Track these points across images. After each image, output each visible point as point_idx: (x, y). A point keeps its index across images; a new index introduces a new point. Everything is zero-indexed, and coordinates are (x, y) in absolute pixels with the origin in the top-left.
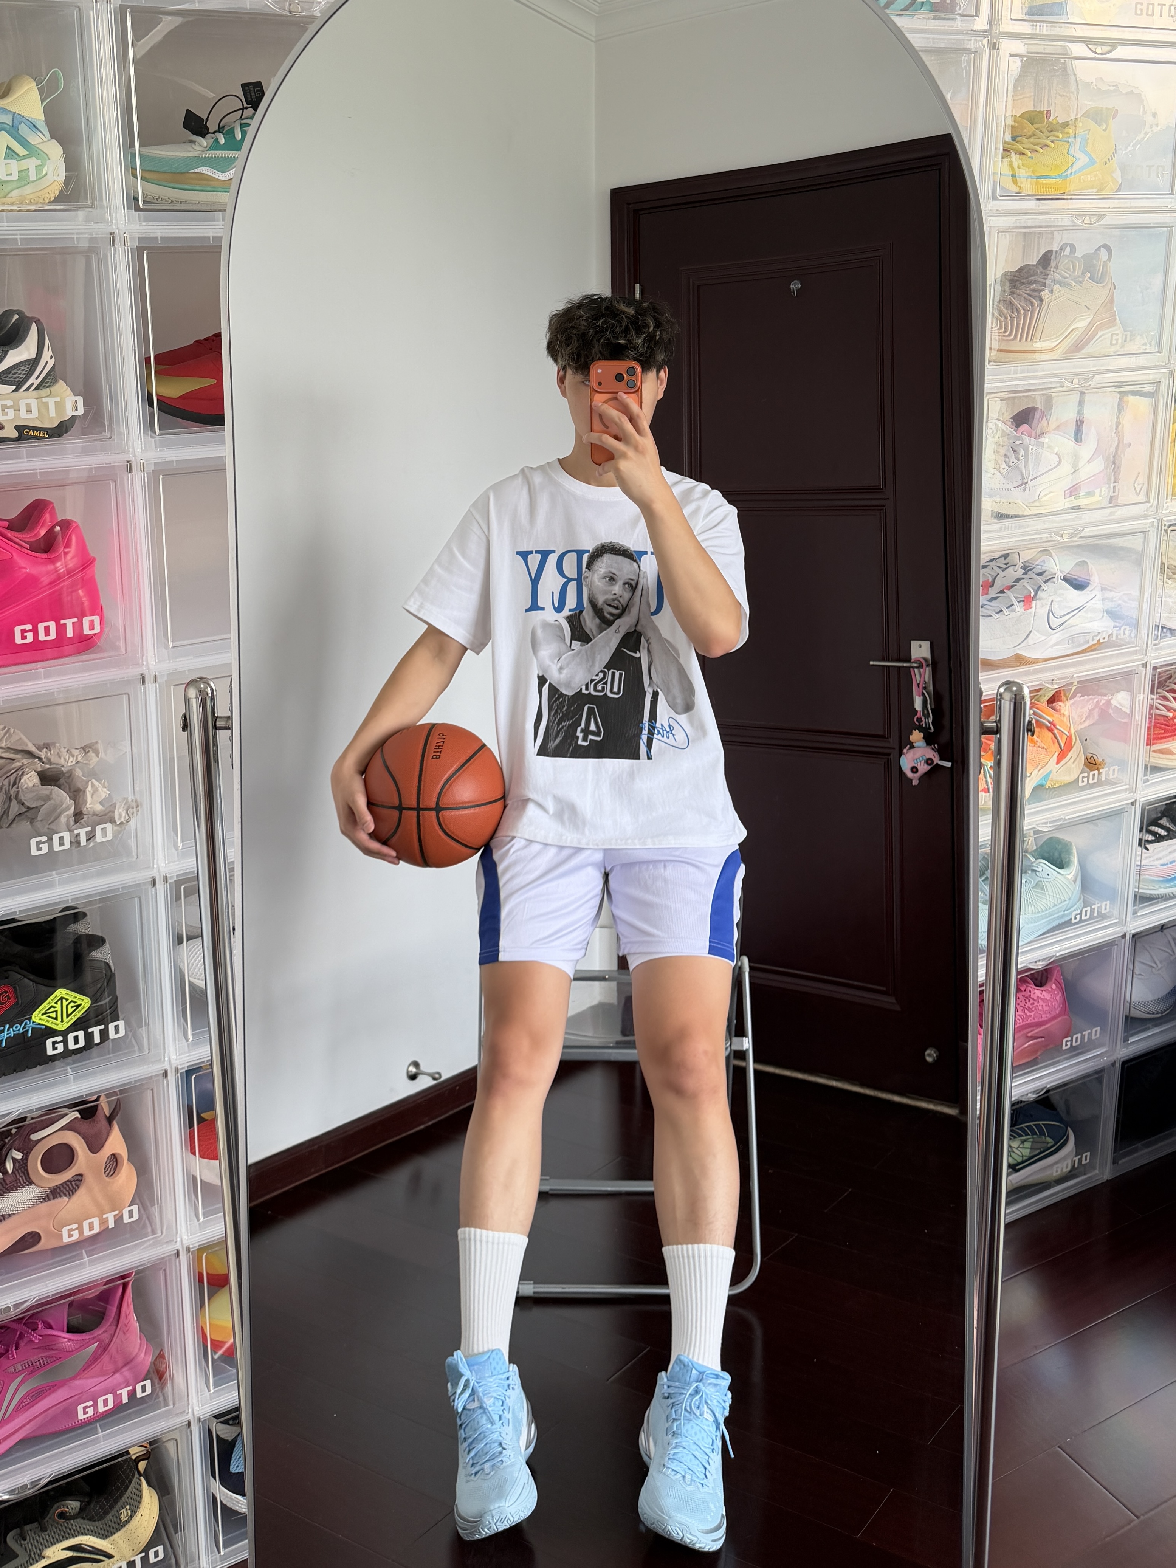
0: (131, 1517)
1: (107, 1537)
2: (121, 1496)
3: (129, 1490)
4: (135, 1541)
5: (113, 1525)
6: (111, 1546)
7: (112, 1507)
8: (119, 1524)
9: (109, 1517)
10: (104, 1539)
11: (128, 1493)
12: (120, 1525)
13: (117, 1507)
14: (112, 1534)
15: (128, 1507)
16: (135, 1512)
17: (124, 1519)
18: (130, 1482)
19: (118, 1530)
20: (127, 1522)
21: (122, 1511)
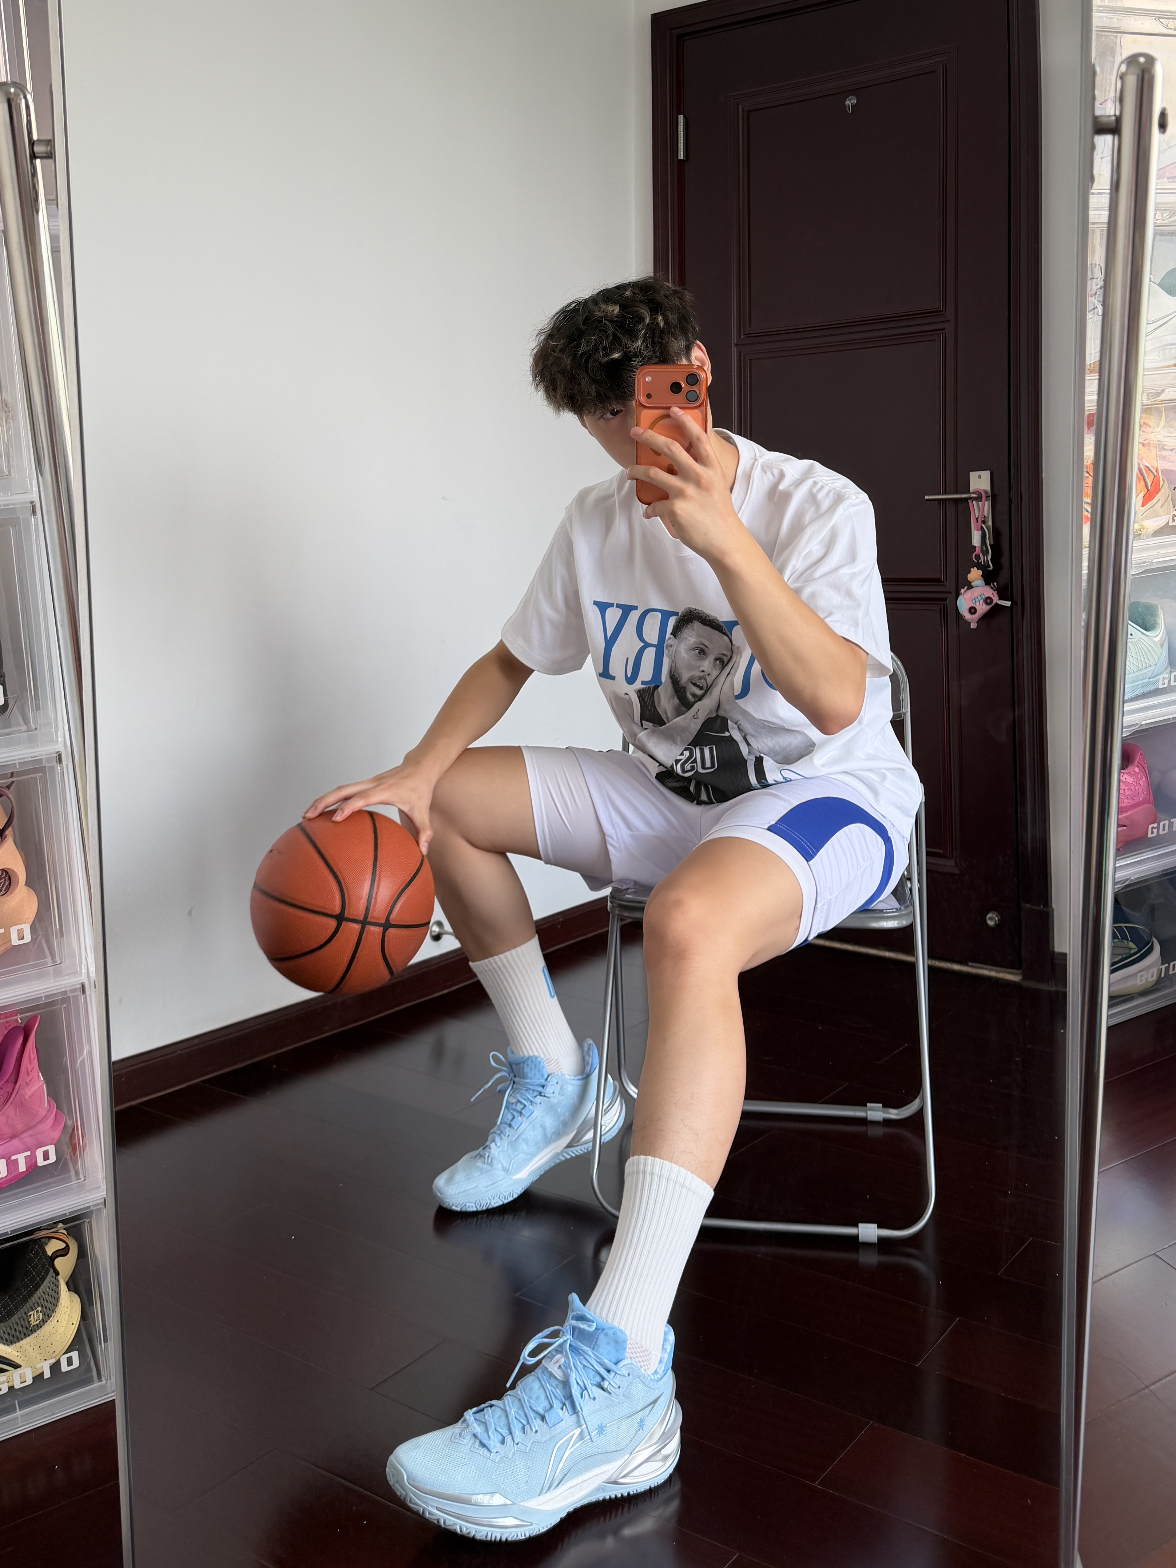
0: (44, 1322)
1: (12, 1343)
2: (31, 1294)
3: (40, 1289)
4: (48, 1349)
5: (20, 1329)
6: (17, 1354)
7: (17, 1308)
8: (27, 1328)
9: (15, 1318)
10: (8, 1345)
11: (39, 1292)
12: (29, 1330)
13: (25, 1309)
14: (19, 1340)
15: (39, 1309)
16: (49, 1317)
17: (33, 1323)
18: (42, 1281)
19: (26, 1335)
20: (39, 1327)
21: (32, 1313)
